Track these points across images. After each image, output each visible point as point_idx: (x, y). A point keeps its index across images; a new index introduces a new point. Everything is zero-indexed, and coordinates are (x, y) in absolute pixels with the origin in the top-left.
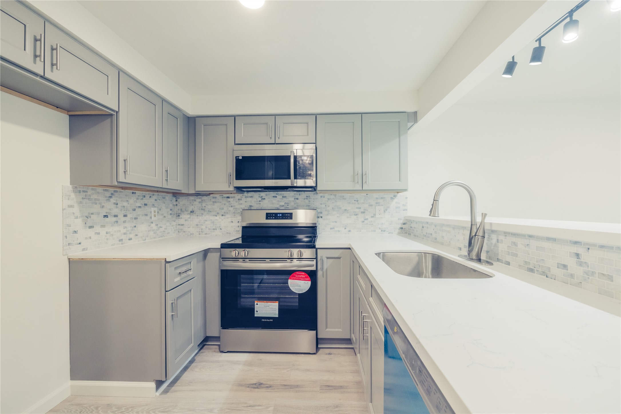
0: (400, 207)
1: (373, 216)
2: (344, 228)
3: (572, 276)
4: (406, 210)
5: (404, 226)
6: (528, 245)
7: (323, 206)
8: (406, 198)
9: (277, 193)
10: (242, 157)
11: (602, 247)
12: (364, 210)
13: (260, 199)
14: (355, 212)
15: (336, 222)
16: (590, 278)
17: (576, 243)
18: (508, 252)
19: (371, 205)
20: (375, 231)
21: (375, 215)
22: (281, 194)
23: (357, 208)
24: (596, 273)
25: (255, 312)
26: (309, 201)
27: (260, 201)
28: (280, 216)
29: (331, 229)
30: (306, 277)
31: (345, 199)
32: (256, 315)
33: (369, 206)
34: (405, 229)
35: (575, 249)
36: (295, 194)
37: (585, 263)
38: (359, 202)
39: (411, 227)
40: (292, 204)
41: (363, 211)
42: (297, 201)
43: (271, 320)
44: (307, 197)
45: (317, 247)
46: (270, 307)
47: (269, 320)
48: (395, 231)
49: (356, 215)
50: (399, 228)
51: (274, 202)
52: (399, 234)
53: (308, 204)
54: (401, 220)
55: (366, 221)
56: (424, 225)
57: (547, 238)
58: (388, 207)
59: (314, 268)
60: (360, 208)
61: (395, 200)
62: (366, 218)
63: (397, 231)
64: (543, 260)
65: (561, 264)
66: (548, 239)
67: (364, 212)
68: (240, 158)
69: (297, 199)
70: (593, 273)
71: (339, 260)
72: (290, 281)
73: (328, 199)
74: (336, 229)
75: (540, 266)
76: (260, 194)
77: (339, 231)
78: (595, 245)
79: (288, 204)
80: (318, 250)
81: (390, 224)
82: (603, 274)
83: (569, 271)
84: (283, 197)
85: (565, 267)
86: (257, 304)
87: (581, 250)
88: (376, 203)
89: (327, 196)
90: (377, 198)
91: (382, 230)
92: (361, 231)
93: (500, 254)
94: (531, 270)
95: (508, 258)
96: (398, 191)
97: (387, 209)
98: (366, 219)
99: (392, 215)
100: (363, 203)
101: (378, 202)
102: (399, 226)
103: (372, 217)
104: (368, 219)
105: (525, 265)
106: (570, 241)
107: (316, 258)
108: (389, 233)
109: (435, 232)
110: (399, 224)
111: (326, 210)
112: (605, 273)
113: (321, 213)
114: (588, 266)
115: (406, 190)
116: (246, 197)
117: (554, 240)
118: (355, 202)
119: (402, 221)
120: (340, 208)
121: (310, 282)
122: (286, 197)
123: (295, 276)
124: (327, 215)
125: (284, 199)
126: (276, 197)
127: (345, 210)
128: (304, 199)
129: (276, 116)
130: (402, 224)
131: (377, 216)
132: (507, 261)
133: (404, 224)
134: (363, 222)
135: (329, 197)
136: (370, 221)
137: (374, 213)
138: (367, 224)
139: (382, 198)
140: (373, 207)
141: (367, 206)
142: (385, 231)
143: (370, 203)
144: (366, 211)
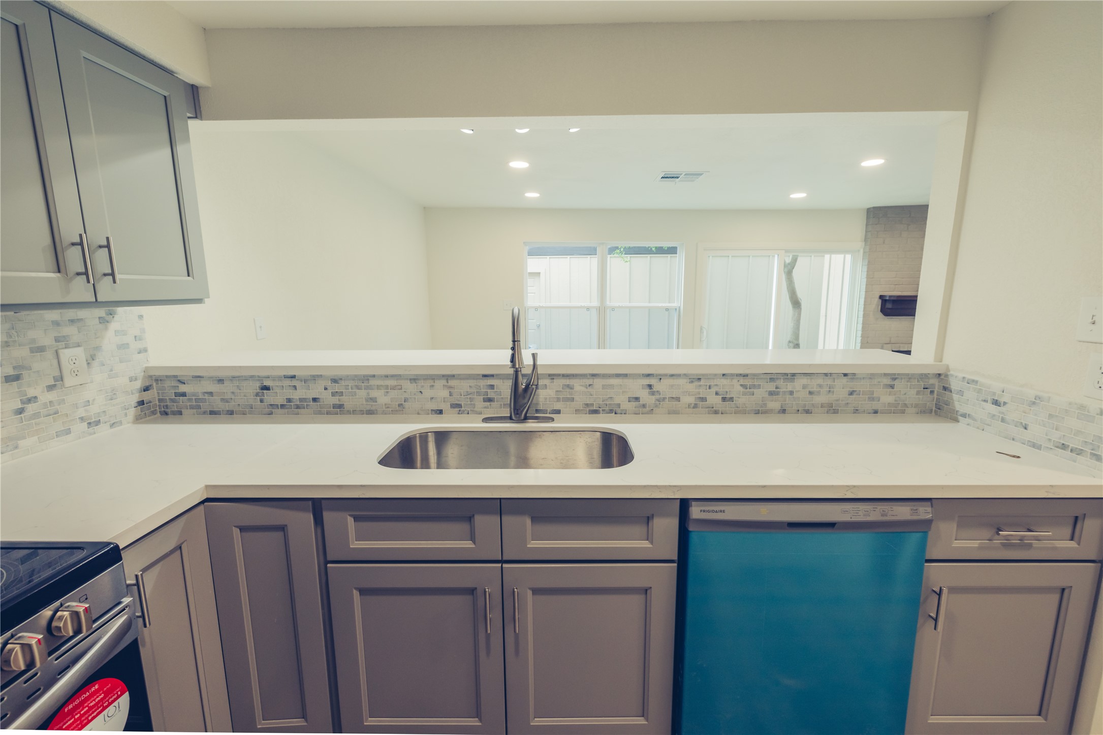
0: (128, 344)
1: (55, 386)
3: (644, 406)
4: (145, 350)
5: (147, 396)
6: (590, 385)
11: (672, 375)
12: (14, 368)
16: (661, 403)
17: (648, 375)
18: (558, 398)
19: (41, 349)
20: (68, 432)
21: (59, 378)
24: (666, 398)
33: (32, 350)
34: (150, 402)
35: (647, 381)
37: (658, 391)
41: (11, 372)
48: (126, 415)
50: (136, 405)
52: (138, 419)
54: (136, 379)
55: (31, 408)
57: (616, 374)
58: (98, 348)
61: (114, 326)
62: (29, 396)
63: (132, 412)
64: (611, 398)
65: (633, 398)
66: (618, 376)
67: (17, 378)
70: (664, 399)
75: (607, 405)
78: (666, 375)
81: (111, 399)
82: (673, 398)
83: (641, 402)
85: (637, 399)
87: (652, 381)
88: (57, 340)
90: (56, 324)
91: (89, 424)
92: (16, 447)
93: (541, 403)
94: (595, 412)
95: (557, 406)
97: (95, 355)
98: (29, 401)
99: (111, 370)
101: (64, 337)
102: (135, 398)
103: (50, 388)
104: (36, 397)
105: (585, 408)
106: (643, 374)
108: (112, 425)
110: (132, 394)
112: (674, 396)
114: (660, 394)
117: (626, 376)
119: (138, 384)
130: (141, 392)
131: (69, 381)
132: (555, 410)
133: (146, 389)
134: (20, 411)
136: (45, 405)
137: (57, 373)
138: (36, 415)
139: (72, 321)
140: (50, 354)
141: (24, 352)
142: (98, 423)
143: (33, 341)
144: (25, 373)
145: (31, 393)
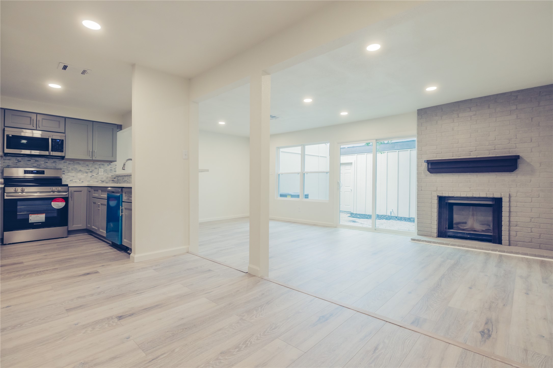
0: (112, 170)
2: (79, 180)
7: (66, 167)
8: (116, 165)
9: (31, 158)
10: (12, 135)
13: (17, 161)
14: (86, 171)
15: (74, 177)
19: (96, 168)
20: (98, 182)
21: (98, 173)
22: (34, 159)
23: (88, 169)
25: (30, 220)
26: (56, 164)
27: (16, 163)
28: (35, 172)
29: (70, 180)
30: (62, 201)
31: (80, 164)
32: (30, 222)
34: (115, 181)
36: (45, 160)
38: (89, 166)
39: (118, 180)
40: (43, 165)
41: (91, 171)
42: (47, 164)
43: (40, 224)
44: (54, 161)
45: (69, 186)
46: (40, 217)
47: (39, 224)
48: (109, 182)
49: (87, 173)
50: (112, 180)
51: (28, 163)
52: (111, 183)
53: (55, 166)
54: (113, 176)
55: (93, 177)
56: (124, 177)
58: (106, 169)
59: (67, 196)
60: (89, 169)
61: (110, 166)
67: (92, 172)
68: (10, 136)
69: (47, 163)
71: (81, 192)
72: (52, 203)
73: (69, 164)
74: (74, 181)
76: (17, 158)
77: (76, 182)
79: (39, 165)
80: (69, 188)
81: (107, 178)
84: (36, 161)
86: (31, 216)
88: (99, 167)
89: (68, 162)
90: (100, 165)
92: (89, 182)
96: (112, 162)
97: (105, 171)
98: (93, 176)
99: (108, 174)
100: (91, 167)
107: (68, 191)
108: (106, 183)
109: (128, 179)
111: (67, 170)
113: (64, 171)
115: (116, 161)
116: (4, 159)
118: (86, 166)
120: (77, 169)
121: (65, 203)
122: (38, 161)
123: (56, 200)
124: (68, 173)
125: (37, 162)
126: (30, 161)
127: (80, 170)
128: (52, 163)
129: (38, 115)
131: (100, 174)
134: (91, 177)
135: (69, 163)
136: (95, 177)
137: (98, 172)
138: (93, 178)
139: (102, 165)
140: (97, 169)
141: (94, 168)
142: (103, 182)
143: (95, 167)
144: (93, 171)
145: (93, 174)
